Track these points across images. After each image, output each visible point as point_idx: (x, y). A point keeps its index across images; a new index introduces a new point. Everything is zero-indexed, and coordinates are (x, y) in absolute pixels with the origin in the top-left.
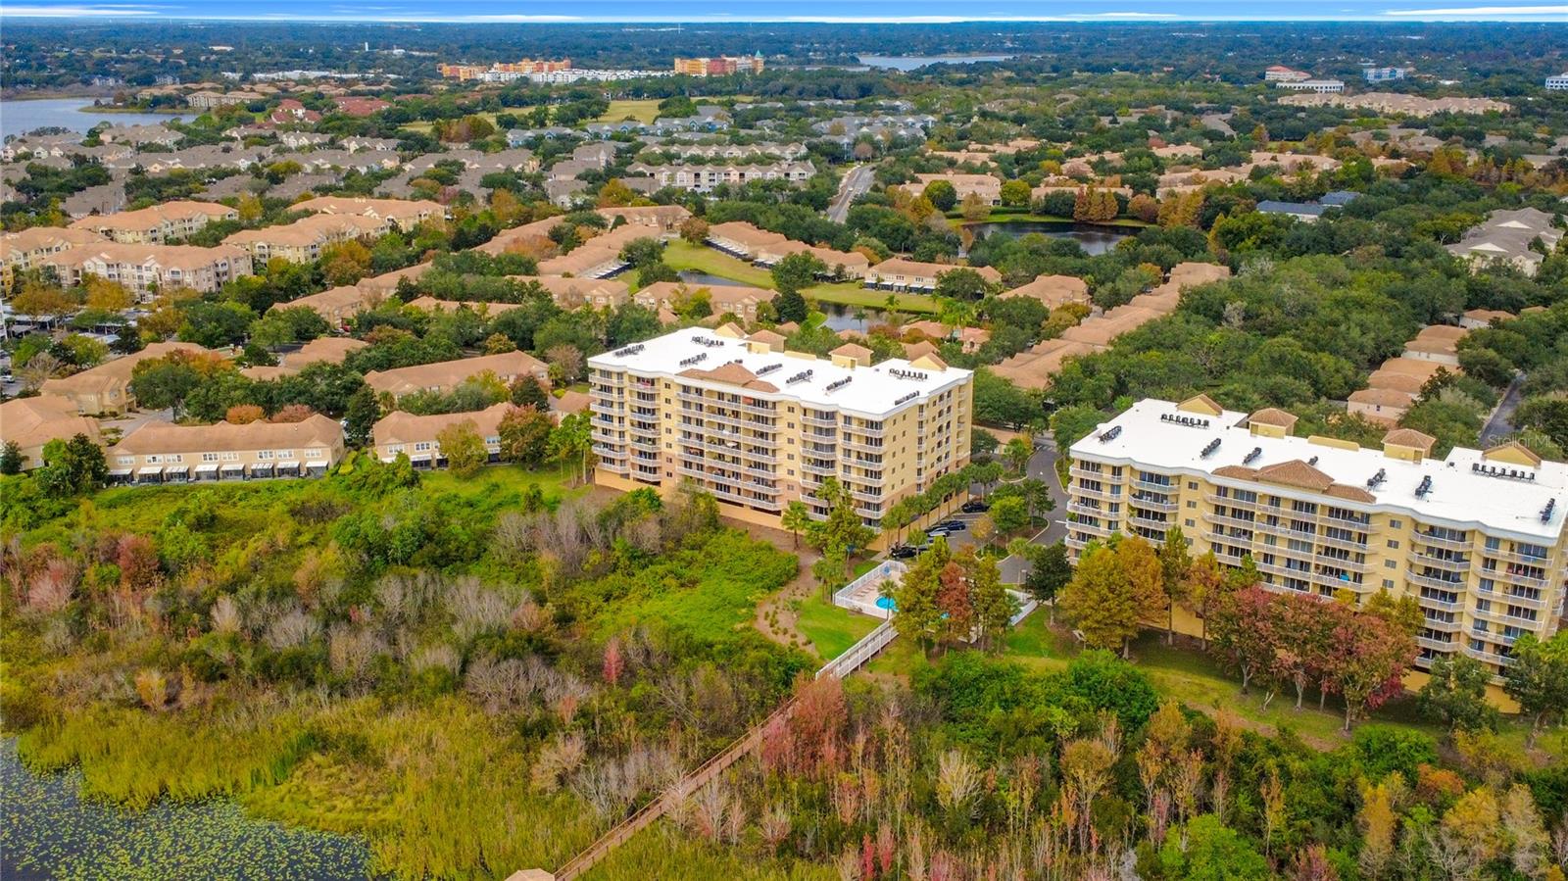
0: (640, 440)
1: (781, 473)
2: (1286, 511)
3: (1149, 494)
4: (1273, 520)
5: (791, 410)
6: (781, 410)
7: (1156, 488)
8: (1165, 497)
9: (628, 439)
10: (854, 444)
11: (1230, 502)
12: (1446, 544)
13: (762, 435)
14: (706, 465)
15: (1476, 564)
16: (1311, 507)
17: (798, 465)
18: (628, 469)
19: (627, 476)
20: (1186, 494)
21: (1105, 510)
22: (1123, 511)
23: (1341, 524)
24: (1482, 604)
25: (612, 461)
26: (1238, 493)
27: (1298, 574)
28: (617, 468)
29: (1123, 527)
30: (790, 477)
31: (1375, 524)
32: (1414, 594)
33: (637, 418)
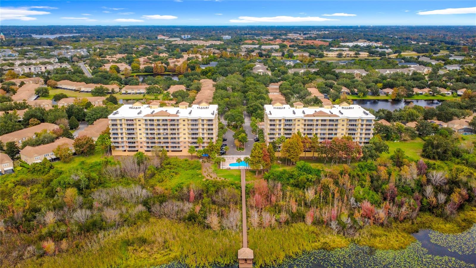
0: (129, 138)
1: (181, 140)
2: (320, 122)
3: (287, 125)
4: (317, 125)
5: (184, 121)
6: (181, 121)
7: (288, 123)
8: (291, 125)
9: (125, 139)
10: (205, 127)
11: (307, 123)
12: (353, 123)
13: (173, 129)
14: (156, 142)
15: (360, 126)
16: (325, 120)
17: (187, 136)
18: (125, 148)
19: (125, 151)
20: (297, 123)
21: (277, 130)
22: (282, 130)
23: (331, 123)
24: (361, 134)
25: (118, 147)
26: (309, 120)
27: (323, 136)
28: (121, 149)
29: (282, 134)
30: (185, 140)
31: (339, 121)
32: (347, 135)
33: (127, 132)
